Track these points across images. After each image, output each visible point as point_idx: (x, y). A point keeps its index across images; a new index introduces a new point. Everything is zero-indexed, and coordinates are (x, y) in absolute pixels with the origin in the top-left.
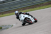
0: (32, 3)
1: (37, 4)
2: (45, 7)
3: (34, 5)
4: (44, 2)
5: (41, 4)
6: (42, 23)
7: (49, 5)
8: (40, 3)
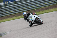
0: (28, 8)
1: (33, 9)
2: (42, 13)
3: (30, 10)
4: (41, 7)
5: (38, 9)
6: (39, 30)
7: (47, 10)
8: (36, 8)
